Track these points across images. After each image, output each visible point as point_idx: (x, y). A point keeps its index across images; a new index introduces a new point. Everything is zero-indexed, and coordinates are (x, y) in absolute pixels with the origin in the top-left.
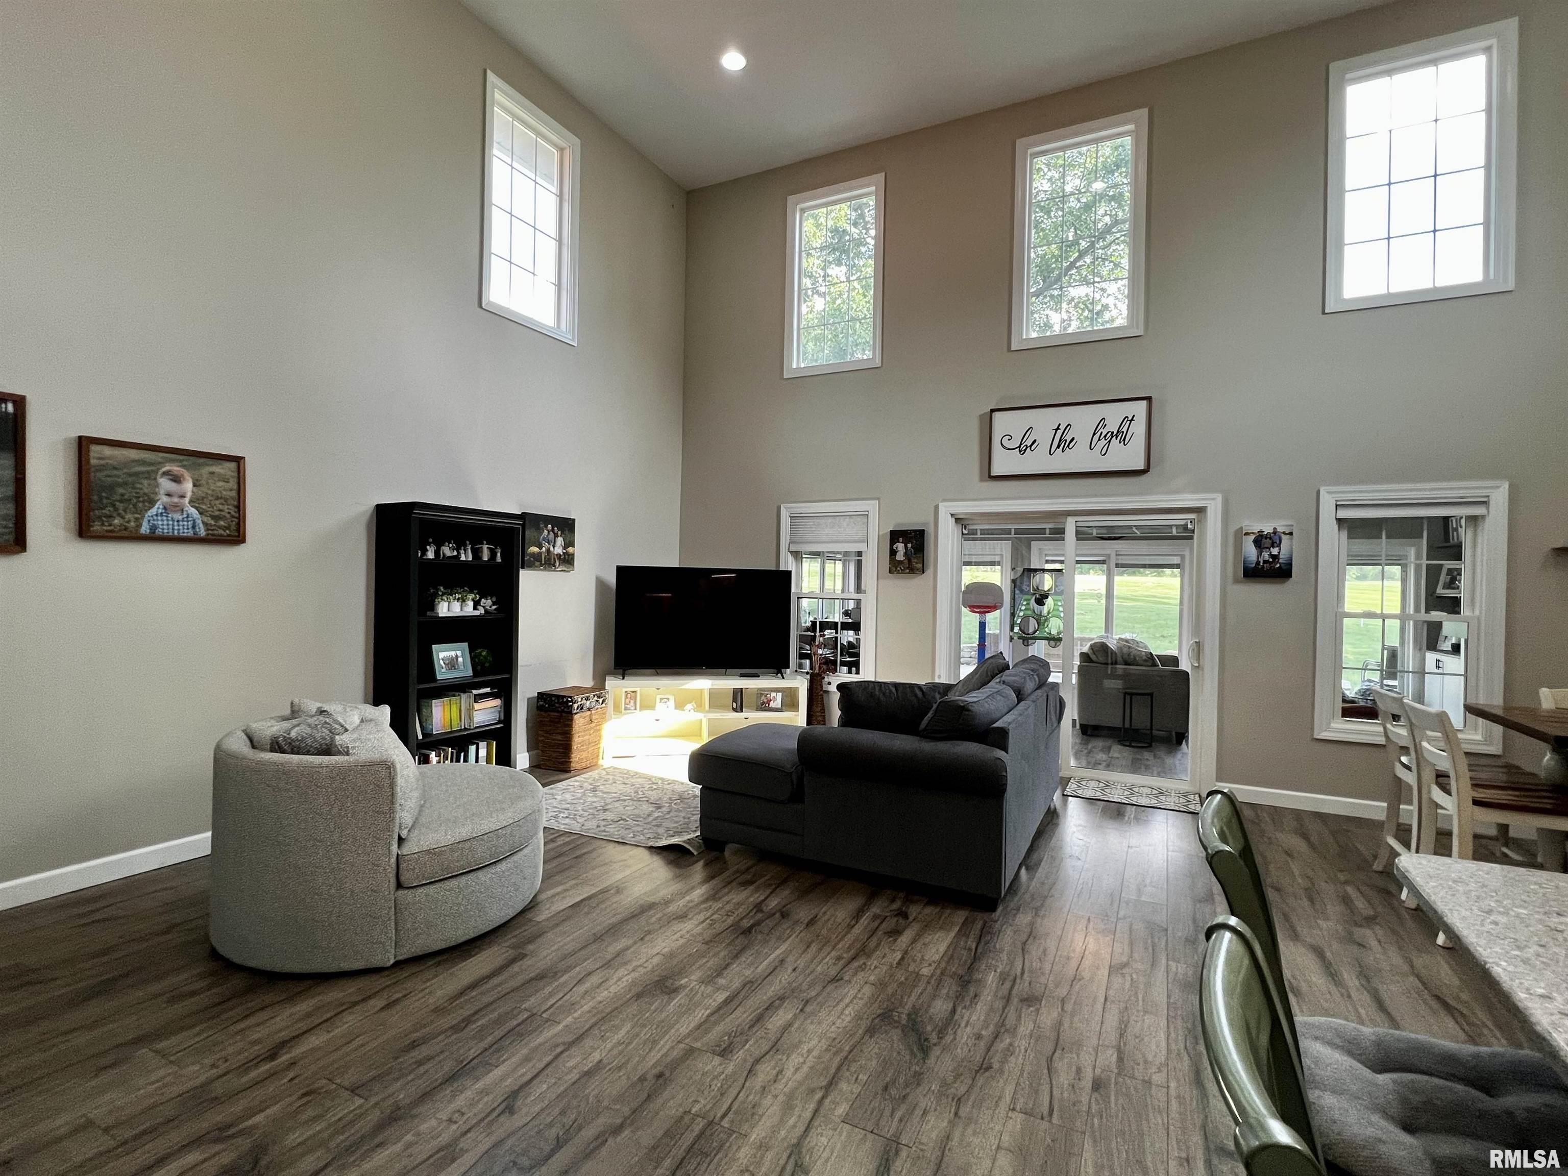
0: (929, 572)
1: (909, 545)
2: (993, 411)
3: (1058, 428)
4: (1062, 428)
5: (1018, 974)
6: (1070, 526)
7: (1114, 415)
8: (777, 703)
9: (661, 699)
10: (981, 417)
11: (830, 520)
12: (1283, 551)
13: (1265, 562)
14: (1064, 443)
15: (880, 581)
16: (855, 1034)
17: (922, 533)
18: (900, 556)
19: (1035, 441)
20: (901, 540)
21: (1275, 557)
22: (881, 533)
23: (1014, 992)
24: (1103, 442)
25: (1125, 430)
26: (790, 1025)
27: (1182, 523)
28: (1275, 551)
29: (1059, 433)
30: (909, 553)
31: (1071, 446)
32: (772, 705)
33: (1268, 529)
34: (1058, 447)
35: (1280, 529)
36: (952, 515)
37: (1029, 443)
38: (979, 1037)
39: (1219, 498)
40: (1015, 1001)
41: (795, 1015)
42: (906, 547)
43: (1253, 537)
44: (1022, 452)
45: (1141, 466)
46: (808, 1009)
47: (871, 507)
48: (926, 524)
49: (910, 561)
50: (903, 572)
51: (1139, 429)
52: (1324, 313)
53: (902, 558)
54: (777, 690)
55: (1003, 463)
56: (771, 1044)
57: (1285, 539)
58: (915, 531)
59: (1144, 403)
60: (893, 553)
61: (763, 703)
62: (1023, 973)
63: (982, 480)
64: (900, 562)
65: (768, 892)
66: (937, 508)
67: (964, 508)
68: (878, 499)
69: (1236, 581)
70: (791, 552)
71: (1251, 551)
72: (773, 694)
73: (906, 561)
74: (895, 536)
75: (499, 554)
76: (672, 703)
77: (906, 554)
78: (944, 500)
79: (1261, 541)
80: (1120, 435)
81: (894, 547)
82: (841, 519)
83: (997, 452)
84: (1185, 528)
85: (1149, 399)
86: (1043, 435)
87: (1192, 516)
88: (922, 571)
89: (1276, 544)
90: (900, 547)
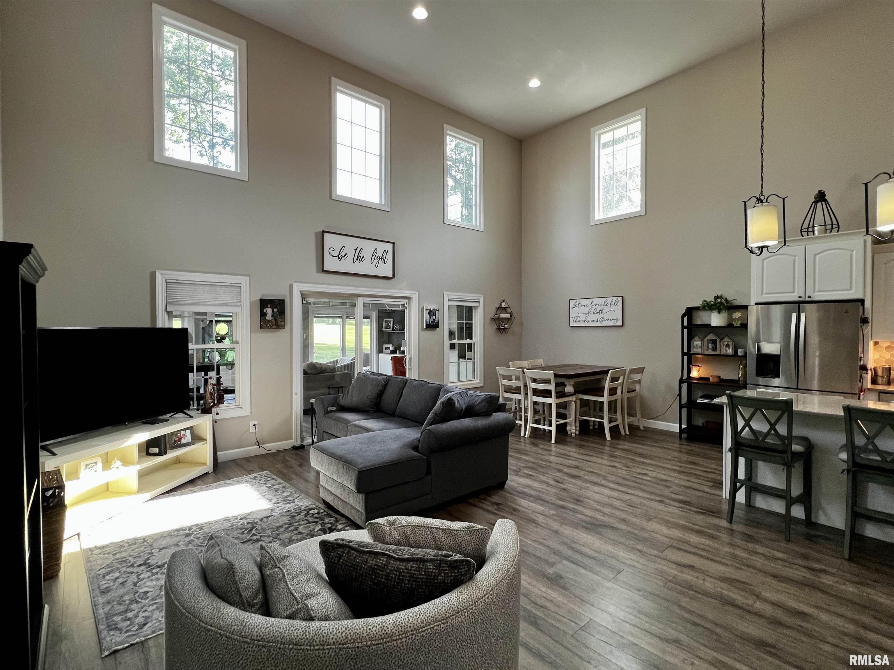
0: (288, 327)
1: (275, 310)
2: (324, 232)
3: (356, 250)
4: (359, 249)
6: (360, 302)
7: (381, 247)
8: (188, 438)
9: (87, 465)
10: (316, 234)
11: (207, 288)
12: (436, 317)
13: (432, 322)
14: (359, 258)
15: (252, 334)
17: (282, 301)
18: (269, 317)
19: (346, 254)
20: (269, 306)
21: (434, 320)
22: (252, 300)
24: (376, 261)
25: (385, 256)
27: (403, 303)
28: (434, 317)
29: (357, 252)
30: (275, 315)
31: (363, 260)
32: (183, 441)
33: (432, 309)
34: (357, 259)
35: (436, 309)
36: (300, 291)
37: (343, 254)
39: (417, 293)
42: (273, 311)
43: (428, 311)
44: (340, 259)
45: (391, 275)
47: (243, 281)
48: (285, 296)
49: (276, 320)
50: (271, 327)
51: (390, 256)
52: (444, 224)
53: (271, 318)
54: (186, 429)
55: (330, 264)
57: (437, 312)
58: (278, 300)
59: (392, 244)
60: (263, 315)
61: (175, 441)
63: (318, 272)
64: (269, 321)
66: (291, 287)
67: (307, 288)
68: (249, 275)
69: (423, 330)
70: (167, 312)
71: (428, 317)
72: (183, 432)
73: (274, 320)
74: (264, 303)
76: (100, 465)
77: (273, 316)
78: (296, 282)
79: (431, 313)
80: (382, 258)
81: (265, 311)
82: (218, 288)
83: (327, 257)
84: (403, 306)
85: (394, 243)
86: (350, 251)
87: (407, 301)
88: (283, 327)
89: (434, 315)
90: (269, 311)
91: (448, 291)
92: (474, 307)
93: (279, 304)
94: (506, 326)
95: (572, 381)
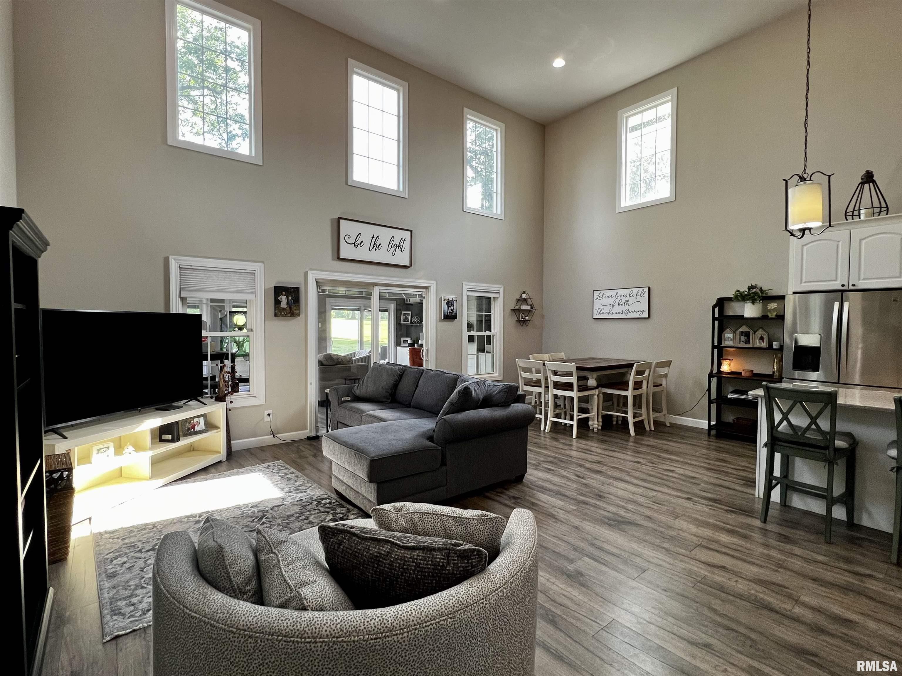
0: (302, 316)
1: (290, 298)
2: (340, 218)
3: (373, 237)
4: (375, 237)
6: (376, 292)
7: (398, 235)
8: (201, 426)
9: (99, 450)
10: (332, 220)
11: (221, 274)
12: (454, 308)
13: (450, 312)
14: (376, 246)
15: (267, 322)
17: (298, 289)
18: (284, 305)
19: (362, 241)
20: (284, 293)
21: (452, 310)
22: (266, 288)
24: (393, 249)
25: (402, 244)
27: (420, 293)
28: (452, 308)
29: (374, 239)
30: (290, 303)
31: (379, 248)
32: (197, 428)
33: (450, 299)
34: (374, 247)
35: (454, 299)
36: (315, 279)
37: (359, 242)
39: (435, 282)
42: (288, 298)
43: (446, 301)
44: (356, 247)
45: (408, 264)
47: (257, 267)
48: (300, 284)
49: (290, 308)
50: (286, 315)
51: (407, 245)
52: (463, 211)
53: (285, 306)
54: (199, 417)
55: (346, 251)
57: (455, 302)
58: (293, 288)
59: (409, 232)
60: (277, 302)
61: (189, 429)
63: (333, 259)
64: (284, 309)
66: (306, 274)
67: (323, 276)
68: (263, 262)
69: (441, 320)
70: (181, 298)
71: (446, 307)
72: (196, 420)
73: (288, 308)
74: (278, 290)
76: (112, 450)
77: (288, 303)
78: (311, 269)
79: (449, 303)
80: (399, 246)
81: (279, 298)
82: (232, 274)
83: (343, 244)
84: (421, 296)
85: (411, 231)
86: (366, 239)
87: (424, 290)
88: (298, 315)
89: (452, 305)
90: (283, 298)
91: (465, 281)
92: (494, 298)
93: (294, 292)
94: (527, 318)
95: (595, 375)
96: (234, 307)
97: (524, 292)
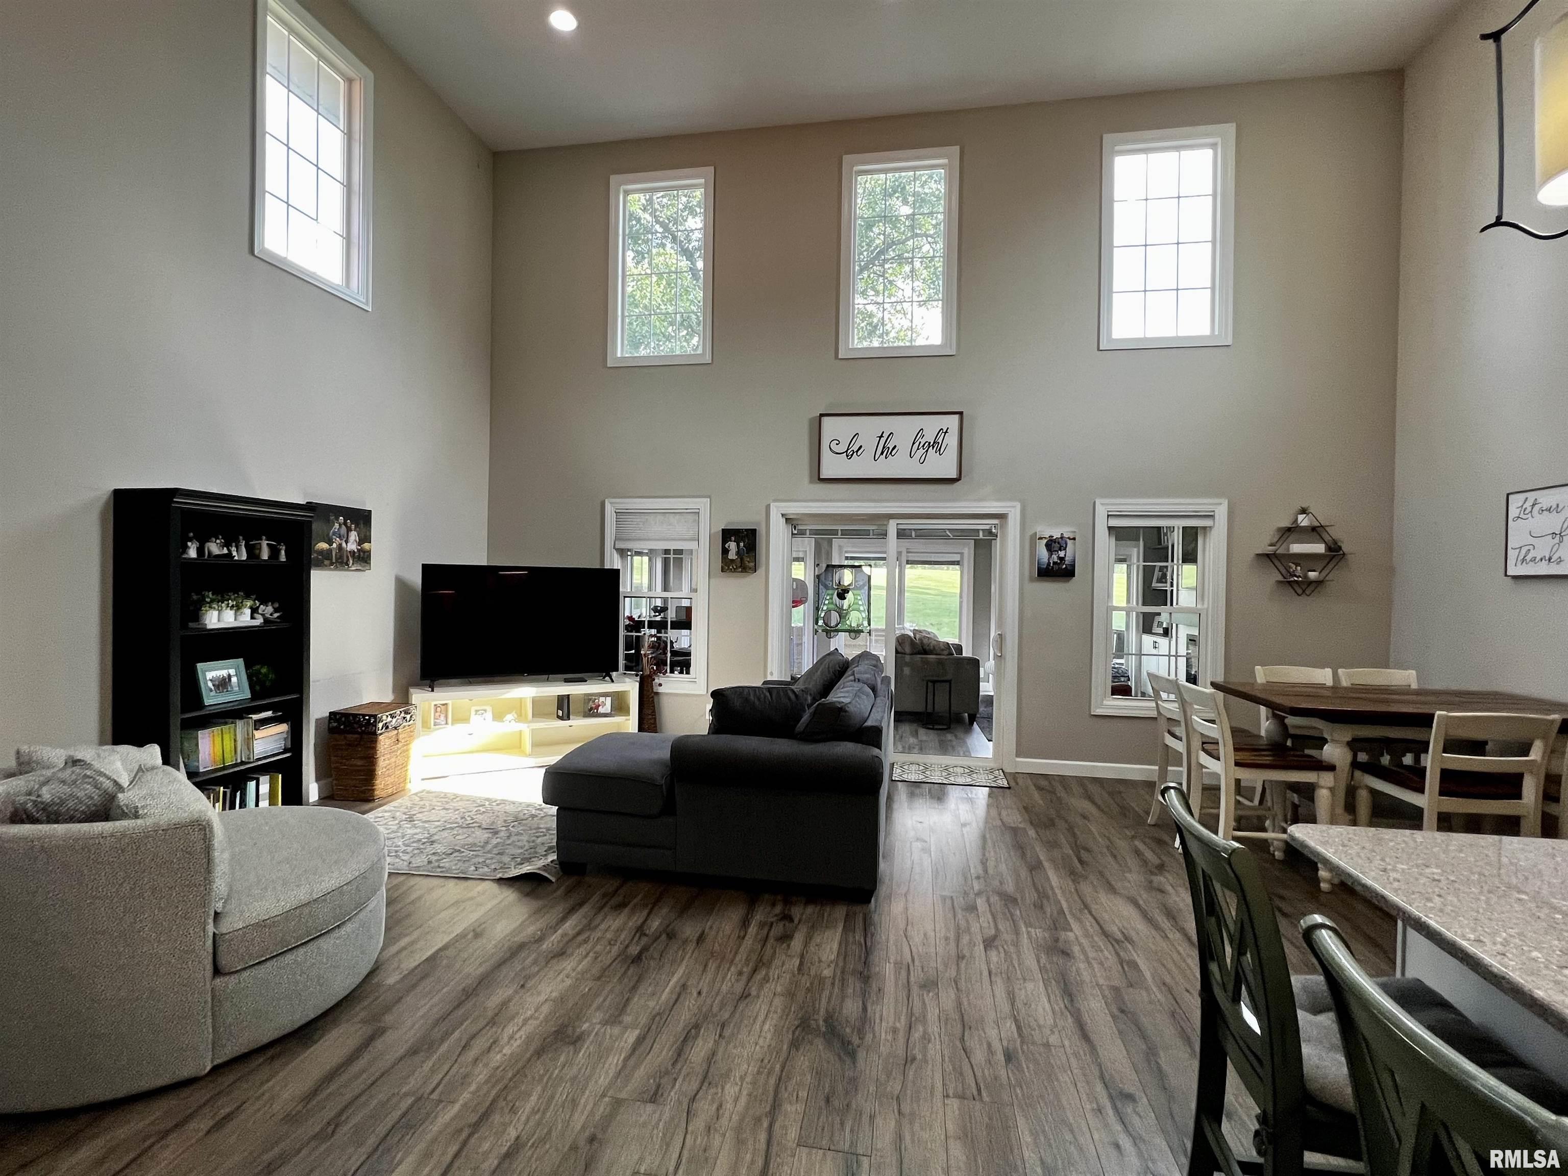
0: (761, 571)
1: (742, 544)
2: (822, 415)
3: (882, 436)
4: (885, 435)
5: (910, 961)
6: (892, 527)
7: (931, 426)
8: (606, 707)
10: (808, 420)
11: (659, 517)
12: (1068, 554)
13: (1055, 563)
14: (887, 451)
15: (711, 580)
16: (781, 1049)
17: (754, 532)
18: (732, 555)
19: (861, 447)
20: (733, 538)
21: (1062, 559)
22: (712, 531)
23: (912, 979)
24: (921, 451)
25: (940, 441)
26: (714, 1054)
27: (987, 527)
28: (1062, 554)
29: (883, 440)
30: (741, 552)
31: (893, 453)
32: (601, 710)
33: (1056, 535)
34: (882, 453)
35: (1066, 535)
36: (783, 515)
37: (855, 448)
38: (895, 1031)
39: (1018, 506)
40: (915, 990)
41: (715, 1041)
42: (738, 545)
43: (1045, 541)
44: (849, 457)
45: (954, 475)
46: (727, 1032)
47: (702, 504)
48: (759, 524)
49: (742, 559)
50: (735, 570)
51: (952, 441)
52: (1099, 350)
53: (735, 557)
54: (605, 695)
55: (832, 466)
56: (700, 1077)
57: (1070, 542)
58: (748, 530)
59: (957, 417)
60: (725, 551)
61: (591, 709)
62: (913, 960)
63: (811, 482)
64: (732, 561)
65: (645, 913)
66: (768, 507)
67: (795, 509)
68: (709, 497)
69: (1032, 580)
70: (617, 550)
71: (1043, 553)
72: (602, 699)
73: (739, 560)
74: (727, 534)
75: (283, 552)
77: (738, 553)
78: (775, 501)
79: (1053, 545)
80: (935, 445)
81: (727, 546)
82: (671, 516)
83: (826, 455)
84: (989, 532)
85: (961, 413)
86: (869, 442)
87: (995, 521)
88: (755, 570)
89: (1062, 548)
90: (732, 546)
91: (1102, 497)
92: (1204, 528)
93: (747, 535)
94: (1312, 575)
96: (847, 558)
97: (1304, 511)
